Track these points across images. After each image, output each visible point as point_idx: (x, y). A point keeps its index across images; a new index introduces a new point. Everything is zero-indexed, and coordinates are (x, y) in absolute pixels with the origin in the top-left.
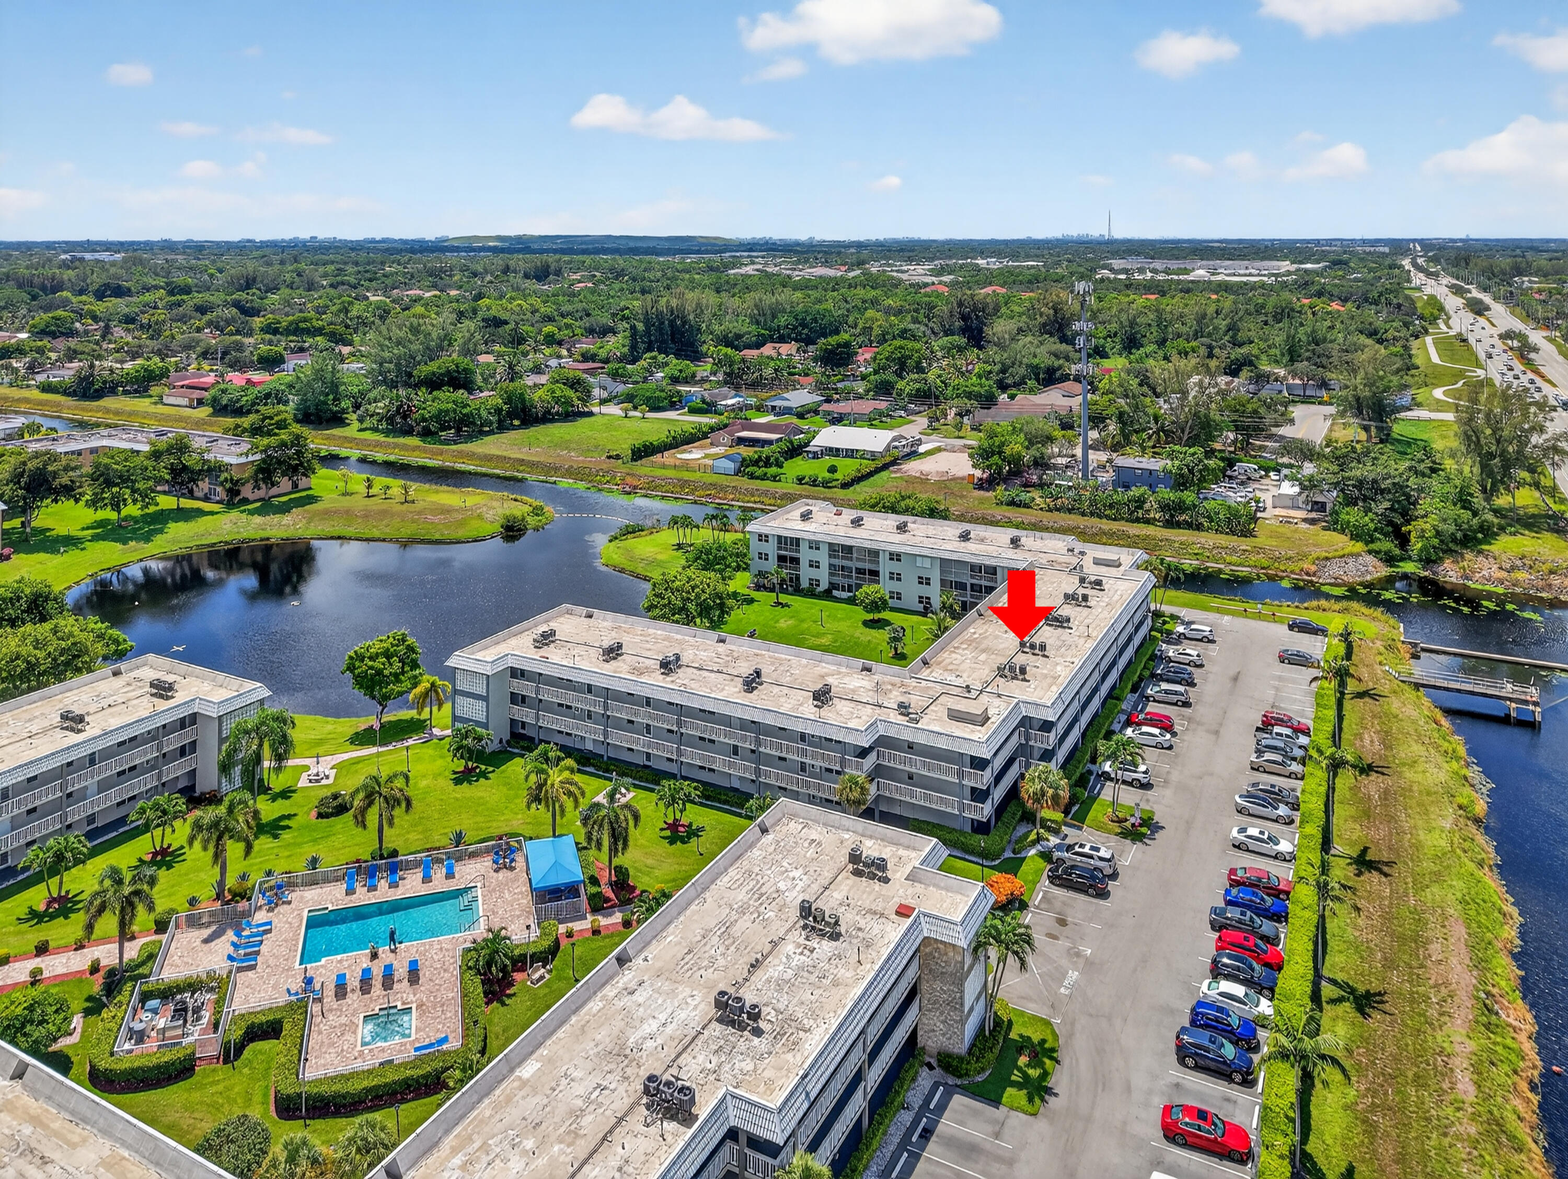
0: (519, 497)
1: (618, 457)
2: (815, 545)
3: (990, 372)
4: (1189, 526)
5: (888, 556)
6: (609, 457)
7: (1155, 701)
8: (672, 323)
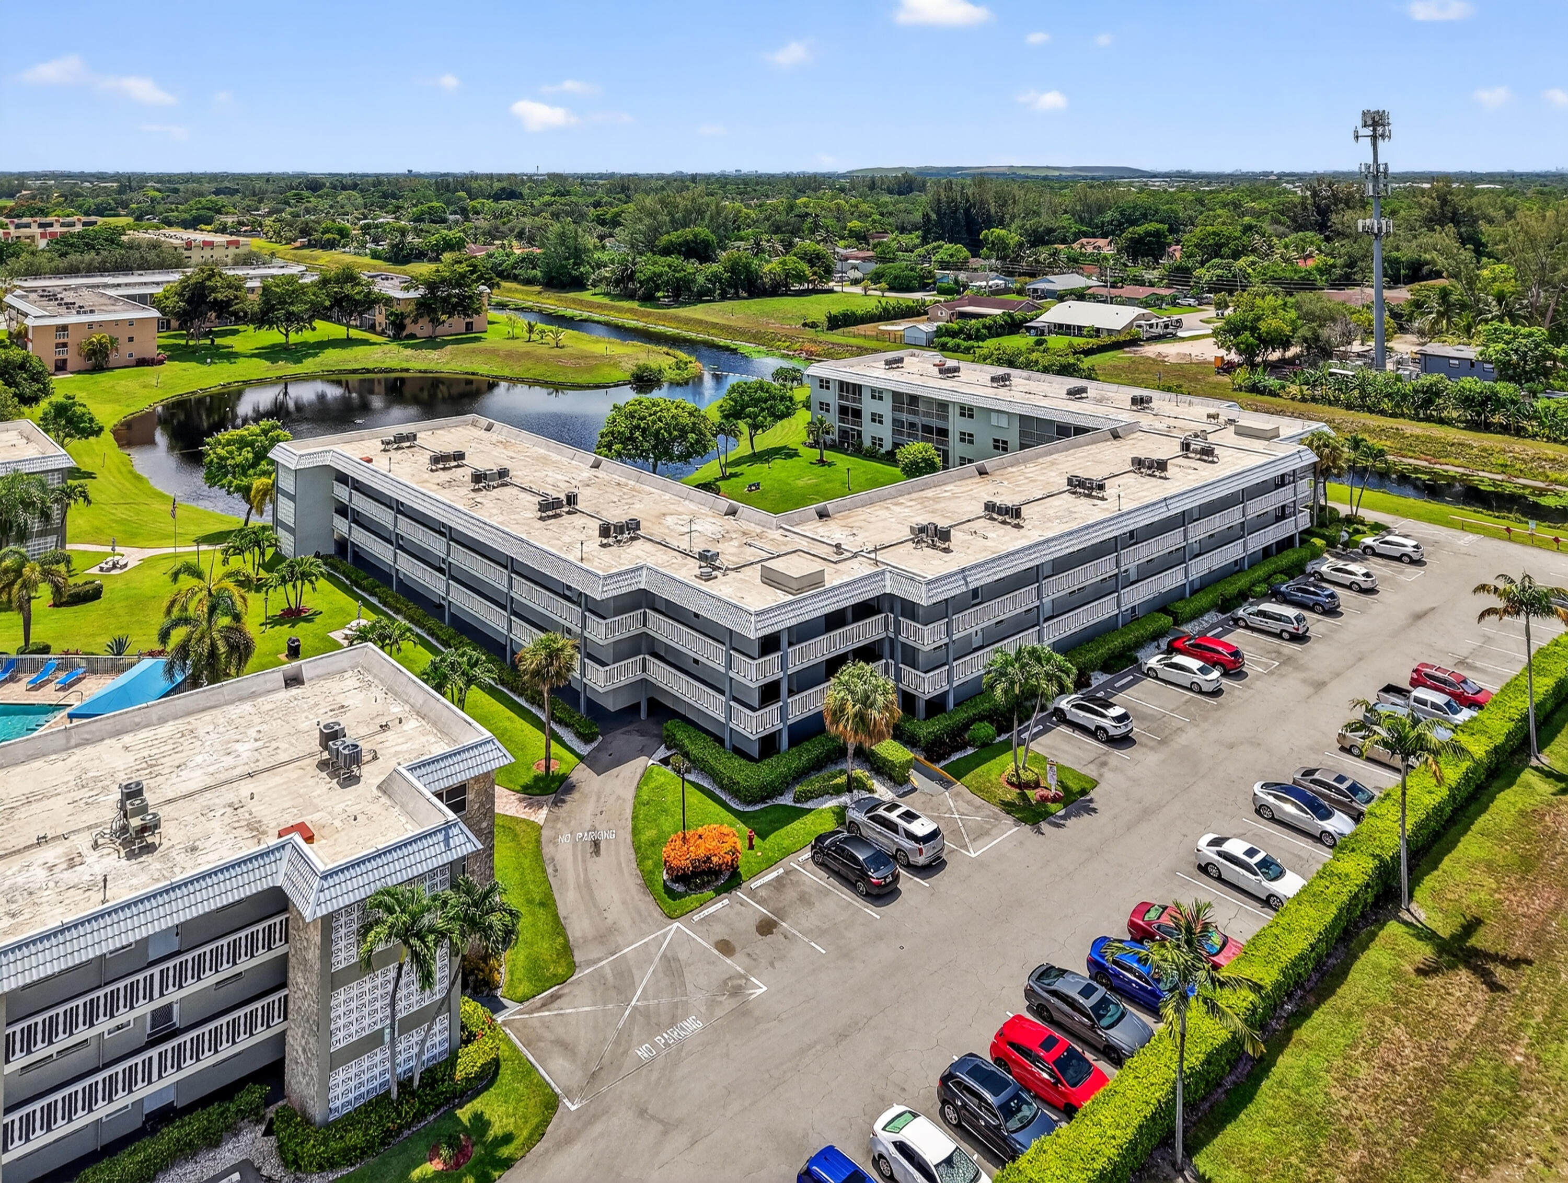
0: (670, 351)
1: (814, 325)
2: (877, 395)
3: (1334, 266)
4: (1504, 429)
5: (957, 411)
6: (805, 325)
7: (1247, 627)
8: (967, 211)
